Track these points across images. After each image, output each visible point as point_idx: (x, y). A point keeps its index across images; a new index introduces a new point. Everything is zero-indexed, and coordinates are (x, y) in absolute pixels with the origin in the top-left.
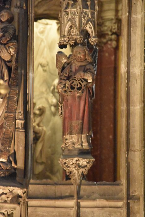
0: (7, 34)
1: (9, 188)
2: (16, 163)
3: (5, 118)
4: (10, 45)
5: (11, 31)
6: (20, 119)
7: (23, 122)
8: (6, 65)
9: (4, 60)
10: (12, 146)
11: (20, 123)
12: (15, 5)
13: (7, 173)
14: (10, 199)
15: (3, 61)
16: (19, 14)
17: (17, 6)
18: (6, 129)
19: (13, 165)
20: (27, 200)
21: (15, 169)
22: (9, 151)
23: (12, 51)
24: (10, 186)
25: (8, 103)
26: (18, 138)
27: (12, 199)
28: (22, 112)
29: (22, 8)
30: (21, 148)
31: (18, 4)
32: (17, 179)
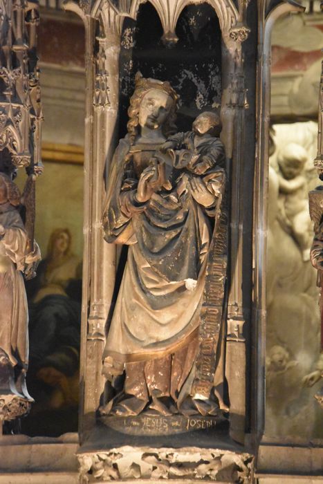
0: (205, 158)
1: (212, 451)
2: (227, 403)
3: (203, 316)
4: (212, 176)
5: (214, 152)
6: (235, 318)
7: (241, 323)
8: (205, 214)
9: (201, 206)
10: (219, 370)
11: (235, 325)
12: (228, 102)
13: (210, 423)
14: (215, 472)
15: (199, 209)
16: (235, 118)
17: (231, 105)
18: (205, 337)
19: (222, 407)
20: (256, 476)
21: (226, 414)
22: (211, 380)
23: (216, 188)
24: (215, 448)
25: (207, 286)
26: (231, 354)
27: (220, 472)
28: (240, 304)
29: (242, 107)
30: (237, 374)
31: (234, 101)
32: (231, 433)
